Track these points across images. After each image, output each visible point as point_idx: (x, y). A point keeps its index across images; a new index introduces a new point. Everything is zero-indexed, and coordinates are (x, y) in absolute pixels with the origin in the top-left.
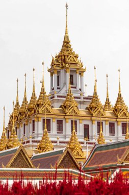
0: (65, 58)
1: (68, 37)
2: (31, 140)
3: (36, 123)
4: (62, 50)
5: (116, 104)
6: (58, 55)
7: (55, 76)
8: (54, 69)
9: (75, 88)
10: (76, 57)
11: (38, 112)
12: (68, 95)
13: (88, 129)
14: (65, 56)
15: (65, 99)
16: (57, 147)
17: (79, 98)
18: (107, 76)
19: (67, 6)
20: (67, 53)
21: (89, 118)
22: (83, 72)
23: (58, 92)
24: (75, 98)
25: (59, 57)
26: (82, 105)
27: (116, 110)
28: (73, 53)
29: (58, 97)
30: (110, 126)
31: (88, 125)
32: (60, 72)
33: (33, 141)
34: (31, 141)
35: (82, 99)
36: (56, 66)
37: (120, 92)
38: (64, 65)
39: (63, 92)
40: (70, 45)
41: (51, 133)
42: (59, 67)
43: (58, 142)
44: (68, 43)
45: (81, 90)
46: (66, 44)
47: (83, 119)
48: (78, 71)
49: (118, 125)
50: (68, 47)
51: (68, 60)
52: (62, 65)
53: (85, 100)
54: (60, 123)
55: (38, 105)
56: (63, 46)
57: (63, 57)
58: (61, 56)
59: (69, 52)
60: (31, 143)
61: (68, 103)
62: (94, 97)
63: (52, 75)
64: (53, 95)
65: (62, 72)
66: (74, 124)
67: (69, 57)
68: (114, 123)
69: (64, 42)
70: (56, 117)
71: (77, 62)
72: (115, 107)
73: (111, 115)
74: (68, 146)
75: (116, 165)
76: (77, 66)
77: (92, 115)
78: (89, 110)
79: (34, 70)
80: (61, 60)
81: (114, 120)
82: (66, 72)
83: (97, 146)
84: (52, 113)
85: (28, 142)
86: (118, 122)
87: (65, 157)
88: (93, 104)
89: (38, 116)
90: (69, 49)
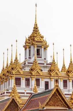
0: (34, 38)
1: (36, 24)
2: (6, 91)
3: (10, 80)
4: (33, 33)
5: (69, 68)
6: (29, 36)
7: (28, 50)
8: (27, 46)
9: (41, 57)
10: (42, 37)
11: (12, 73)
12: (34, 62)
13: (48, 84)
14: (34, 37)
15: (32, 64)
16: (24, 96)
17: (44, 64)
18: (64, 50)
19: (36, 5)
20: (35, 35)
21: (49, 77)
22: (47, 47)
23: (29, 60)
24: (39, 64)
25: (30, 37)
26: (45, 69)
27: (68, 72)
28: (40, 35)
29: (28, 63)
30: (64, 82)
31: (48, 82)
32: (30, 47)
33: (7, 93)
34: (5, 93)
35: (45, 65)
37: (71, 59)
38: (33, 43)
39: (32, 60)
40: (38, 30)
41: (21, 87)
42: (30, 44)
43: (26, 93)
45: (45, 59)
46: (36, 29)
47: (44, 78)
48: (43, 46)
49: (69, 82)
51: (36, 39)
52: (32, 43)
53: (47, 65)
54: (28, 80)
55: (12, 68)
56: (34, 31)
57: (33, 38)
58: (32, 37)
59: (37, 34)
60: (5, 94)
61: (34, 67)
62: (52, 63)
63: (26, 49)
64: (25, 62)
65: (32, 47)
66: (38, 81)
67: (37, 37)
68: (67, 80)
69: (34, 28)
70: (25, 76)
71: (42, 41)
72: (68, 70)
73: (65, 75)
74: (13, 95)
75: (38, 109)
76: (42, 43)
77: (51, 75)
78: (49, 71)
79: (12, 46)
80: (32, 40)
81: (67, 78)
82: (34, 47)
83: (33, 95)
84: (22, 74)
85: (4, 93)
86: (69, 79)
87: (11, 103)
88: (52, 67)
89: (12, 75)
90: (37, 32)
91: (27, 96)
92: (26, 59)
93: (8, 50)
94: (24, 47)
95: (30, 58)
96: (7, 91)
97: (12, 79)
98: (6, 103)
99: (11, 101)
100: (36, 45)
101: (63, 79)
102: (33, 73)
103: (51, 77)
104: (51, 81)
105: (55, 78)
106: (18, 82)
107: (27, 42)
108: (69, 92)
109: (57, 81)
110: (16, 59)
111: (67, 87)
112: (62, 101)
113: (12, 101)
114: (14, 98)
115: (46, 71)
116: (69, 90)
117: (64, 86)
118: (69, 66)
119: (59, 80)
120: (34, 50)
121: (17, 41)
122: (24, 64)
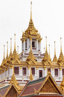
0: (30, 32)
1: (32, 20)
3: (10, 69)
4: (29, 28)
5: (59, 58)
6: (26, 30)
7: (24, 42)
8: (23, 39)
9: (36, 49)
10: (37, 31)
11: (12, 63)
12: (30, 53)
13: (42, 73)
14: (30, 31)
15: (28, 55)
16: (22, 83)
17: (38, 55)
18: (55, 42)
20: (31, 29)
21: (42, 67)
22: (41, 40)
23: (26, 51)
24: (34, 55)
25: (26, 32)
26: (39, 59)
27: (59, 61)
28: (35, 29)
29: (25, 54)
30: (55, 71)
31: (42, 71)
33: (7, 80)
36: (25, 37)
37: (61, 51)
39: (28, 52)
40: (33, 25)
41: (19, 75)
43: (23, 81)
44: (32, 24)
45: (39, 50)
46: (31, 24)
47: (38, 67)
48: (37, 39)
49: (60, 70)
50: (32, 26)
51: (31, 33)
52: (28, 36)
53: (41, 56)
54: (25, 69)
55: (12, 59)
56: (29, 25)
57: (29, 32)
58: (28, 31)
61: (30, 58)
62: (45, 54)
63: (23, 42)
64: (22, 53)
65: (28, 40)
66: (33, 70)
67: (32, 31)
68: (58, 69)
69: (30, 23)
70: (22, 66)
71: (37, 34)
72: (59, 59)
73: (56, 65)
74: (13, 82)
75: (34, 95)
76: (37, 36)
77: (44, 64)
78: (43, 61)
79: (11, 39)
80: (28, 33)
81: (58, 67)
82: (30, 40)
83: (29, 82)
84: (20, 64)
85: (5, 81)
86: (60, 68)
87: (11, 89)
88: (45, 58)
89: (11, 65)
90: (32, 27)
91: (24, 83)
92: (23, 50)
93: (7, 43)
94: (21, 40)
95: (26, 50)
96: (8, 79)
97: (11, 68)
98: (7, 89)
99: (10, 87)
100: (32, 38)
101: (54, 68)
102: (30, 63)
103: (44, 66)
104: (44, 70)
105: (48, 67)
106: (16, 70)
107: (24, 36)
108: (60, 79)
109: (49, 70)
110: (15, 51)
111: (58, 75)
112: (54, 87)
113: (12, 88)
114: (13, 85)
115: (40, 61)
116: (60, 78)
117: (55, 74)
118: (60, 56)
119: (51, 69)
120: (30, 43)
121: (15, 35)
122: (22, 55)
